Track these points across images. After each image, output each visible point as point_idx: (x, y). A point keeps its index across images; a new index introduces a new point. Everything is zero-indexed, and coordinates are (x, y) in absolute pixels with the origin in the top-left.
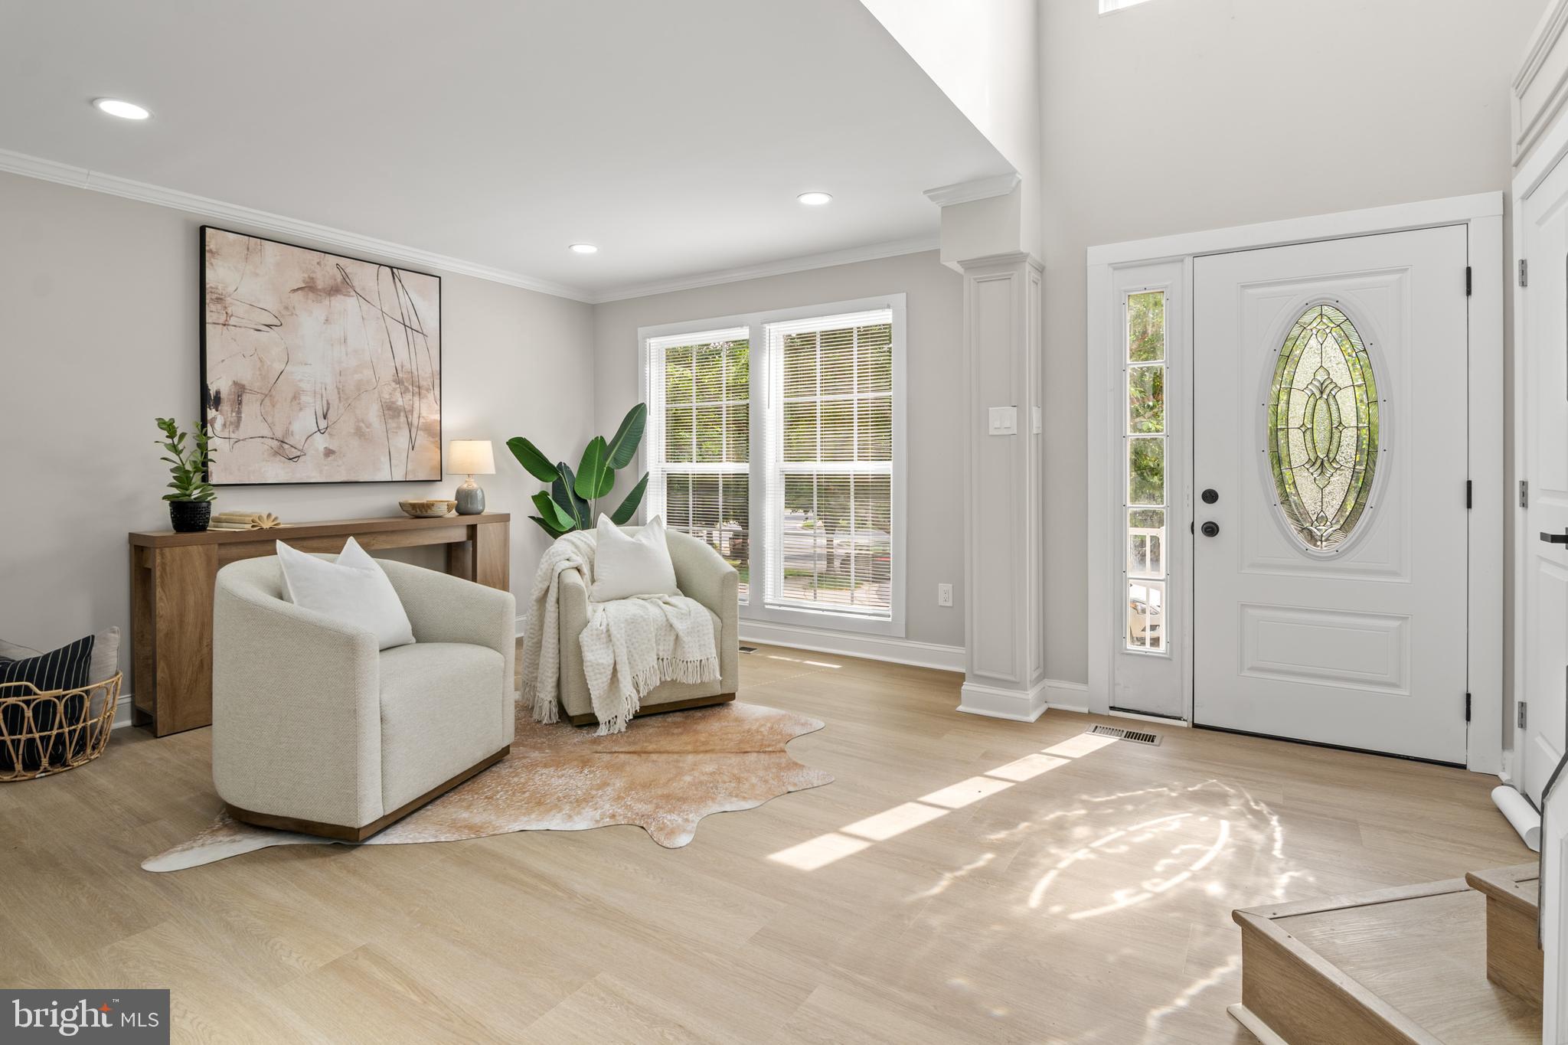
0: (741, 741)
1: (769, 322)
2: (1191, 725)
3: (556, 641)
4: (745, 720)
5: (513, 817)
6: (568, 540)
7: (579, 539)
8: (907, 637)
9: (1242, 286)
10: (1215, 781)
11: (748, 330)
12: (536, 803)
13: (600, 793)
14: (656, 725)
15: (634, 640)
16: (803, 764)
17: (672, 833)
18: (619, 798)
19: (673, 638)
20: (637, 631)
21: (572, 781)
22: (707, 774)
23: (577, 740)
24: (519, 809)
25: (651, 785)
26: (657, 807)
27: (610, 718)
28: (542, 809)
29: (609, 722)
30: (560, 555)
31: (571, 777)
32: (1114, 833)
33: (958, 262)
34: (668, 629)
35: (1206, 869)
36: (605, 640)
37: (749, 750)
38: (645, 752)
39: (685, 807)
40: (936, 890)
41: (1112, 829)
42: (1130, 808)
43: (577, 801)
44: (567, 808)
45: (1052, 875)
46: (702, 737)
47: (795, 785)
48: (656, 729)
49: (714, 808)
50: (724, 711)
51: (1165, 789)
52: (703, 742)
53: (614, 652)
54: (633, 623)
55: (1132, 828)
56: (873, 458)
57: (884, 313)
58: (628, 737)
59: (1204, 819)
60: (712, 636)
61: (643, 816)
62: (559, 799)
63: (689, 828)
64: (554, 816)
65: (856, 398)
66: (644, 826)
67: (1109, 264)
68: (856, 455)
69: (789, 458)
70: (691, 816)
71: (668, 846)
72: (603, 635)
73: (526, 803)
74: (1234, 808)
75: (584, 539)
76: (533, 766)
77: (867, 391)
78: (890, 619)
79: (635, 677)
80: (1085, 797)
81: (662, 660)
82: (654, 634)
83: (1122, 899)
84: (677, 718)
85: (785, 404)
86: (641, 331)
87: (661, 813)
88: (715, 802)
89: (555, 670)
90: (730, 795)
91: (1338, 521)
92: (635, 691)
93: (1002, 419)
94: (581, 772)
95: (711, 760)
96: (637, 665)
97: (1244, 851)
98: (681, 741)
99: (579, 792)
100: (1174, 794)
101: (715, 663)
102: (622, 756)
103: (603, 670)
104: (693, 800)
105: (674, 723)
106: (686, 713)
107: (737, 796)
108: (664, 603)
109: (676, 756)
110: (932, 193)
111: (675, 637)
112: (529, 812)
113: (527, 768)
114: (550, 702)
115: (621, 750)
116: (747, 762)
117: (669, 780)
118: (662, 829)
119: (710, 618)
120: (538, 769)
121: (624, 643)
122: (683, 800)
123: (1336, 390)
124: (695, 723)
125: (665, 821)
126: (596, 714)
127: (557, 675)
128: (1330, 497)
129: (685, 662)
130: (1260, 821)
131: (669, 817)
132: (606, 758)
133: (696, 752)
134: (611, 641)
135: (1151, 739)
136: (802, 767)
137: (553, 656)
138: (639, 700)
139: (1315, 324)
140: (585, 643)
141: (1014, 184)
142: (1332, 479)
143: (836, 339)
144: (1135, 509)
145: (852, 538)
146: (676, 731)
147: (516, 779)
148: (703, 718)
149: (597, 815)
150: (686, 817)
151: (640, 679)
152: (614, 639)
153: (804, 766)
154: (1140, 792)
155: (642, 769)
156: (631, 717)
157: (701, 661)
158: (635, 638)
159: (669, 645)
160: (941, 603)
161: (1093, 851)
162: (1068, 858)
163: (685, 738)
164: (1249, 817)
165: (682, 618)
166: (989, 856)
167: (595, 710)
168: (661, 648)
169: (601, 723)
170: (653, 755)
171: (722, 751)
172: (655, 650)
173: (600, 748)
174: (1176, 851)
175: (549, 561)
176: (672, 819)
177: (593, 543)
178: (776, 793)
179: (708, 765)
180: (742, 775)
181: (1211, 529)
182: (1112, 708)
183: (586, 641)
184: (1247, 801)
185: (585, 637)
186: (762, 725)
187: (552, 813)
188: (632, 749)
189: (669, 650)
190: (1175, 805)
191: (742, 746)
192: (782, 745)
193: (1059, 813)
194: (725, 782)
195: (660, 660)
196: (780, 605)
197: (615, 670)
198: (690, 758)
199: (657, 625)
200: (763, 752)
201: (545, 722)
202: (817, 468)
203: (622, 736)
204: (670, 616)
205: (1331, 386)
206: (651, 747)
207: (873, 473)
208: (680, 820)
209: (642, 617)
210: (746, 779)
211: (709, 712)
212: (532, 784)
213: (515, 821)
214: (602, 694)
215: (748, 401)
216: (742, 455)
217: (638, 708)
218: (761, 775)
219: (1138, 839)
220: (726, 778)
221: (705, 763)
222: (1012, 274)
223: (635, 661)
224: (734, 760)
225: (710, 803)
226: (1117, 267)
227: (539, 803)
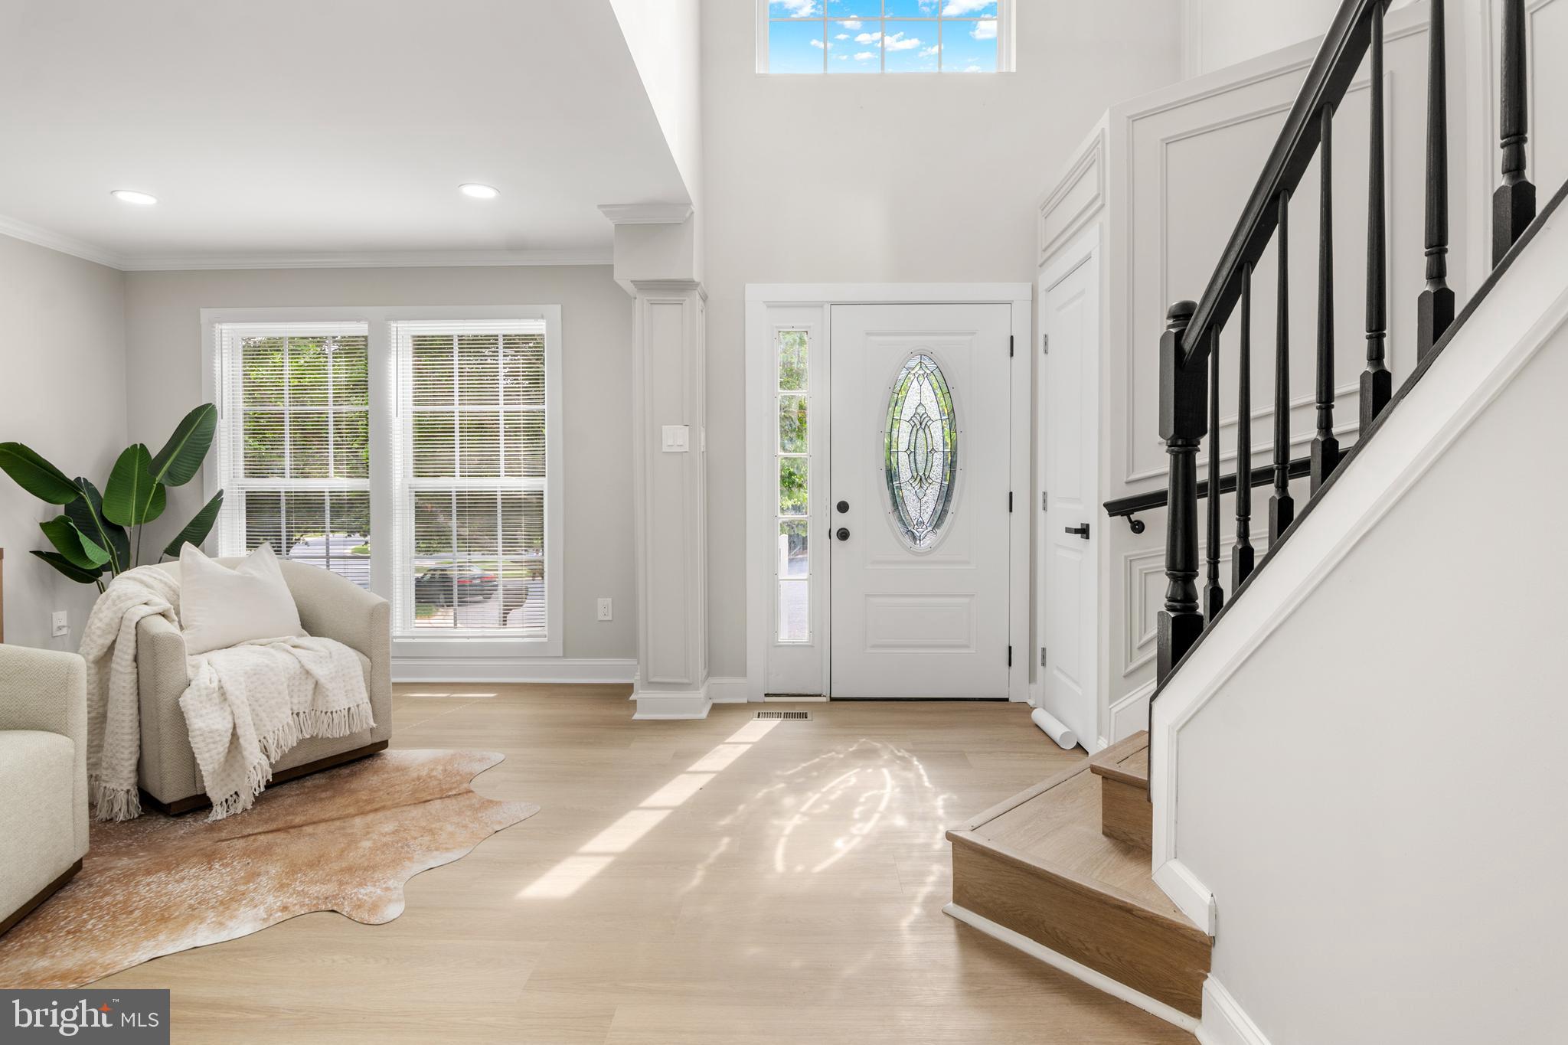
0: (415, 791)
1: (396, 319)
2: (829, 700)
3: (135, 711)
4: (409, 768)
5: (129, 947)
6: (135, 579)
7: (150, 576)
8: (565, 656)
9: (867, 334)
10: (864, 740)
11: (367, 326)
12: (157, 921)
13: (252, 886)
14: (293, 793)
15: (259, 695)
16: (498, 800)
17: (374, 908)
18: (282, 886)
19: (311, 686)
20: (263, 684)
21: (201, 882)
22: (389, 834)
23: (182, 832)
24: (133, 934)
25: (319, 861)
26: (341, 883)
27: (228, 796)
28: (170, 925)
29: (227, 801)
30: (131, 599)
31: (197, 878)
32: (813, 797)
33: (632, 281)
34: (303, 678)
35: (889, 808)
36: (217, 701)
37: (429, 798)
38: (294, 827)
39: (378, 875)
40: (696, 882)
41: (810, 794)
42: (815, 774)
43: (222, 903)
44: (211, 915)
45: (783, 841)
46: (363, 795)
47: (500, 823)
48: (296, 798)
49: (417, 868)
50: (377, 763)
51: (833, 753)
52: (366, 800)
53: (232, 713)
54: (255, 674)
55: (824, 790)
56: (526, 474)
57: (538, 323)
58: (259, 814)
59: (870, 770)
60: (362, 678)
61: (327, 898)
62: (191, 907)
63: (395, 897)
64: (196, 929)
65: (503, 410)
66: (335, 908)
67: (764, 302)
68: (502, 470)
69: (419, 474)
70: (391, 883)
71: (377, 922)
72: (215, 695)
73: (141, 925)
74: (886, 757)
75: (159, 577)
76: (128, 877)
77: (519, 404)
78: (545, 640)
79: (263, 740)
80: (779, 773)
81: (298, 714)
82: (285, 685)
83: (841, 847)
84: (319, 780)
85: (413, 413)
86: (205, 314)
87: (349, 890)
88: (414, 862)
89: (134, 748)
90: (429, 849)
91: (930, 525)
92: (265, 758)
93: (676, 437)
94: (210, 869)
95: (386, 818)
96: (265, 726)
97: (907, 788)
98: (334, 806)
99: (220, 893)
100: (841, 756)
101: (367, 708)
102: (262, 838)
103: (218, 739)
104: (385, 865)
105: (317, 787)
106: (327, 774)
107: (437, 849)
108: (294, 647)
109: (338, 823)
110: (608, 209)
111: (313, 686)
112: (152, 935)
113: (118, 880)
114: (128, 791)
115: (256, 831)
116: (434, 812)
117: (343, 851)
118: (360, 906)
119: (357, 658)
120: (138, 878)
121: (246, 700)
122: (373, 868)
123: (930, 422)
124: (346, 782)
125: (361, 896)
126: (209, 794)
127: (138, 755)
128: (926, 506)
129: (329, 713)
130: (906, 764)
131: (362, 891)
132: (240, 844)
133: (363, 813)
134: (225, 700)
135: (805, 716)
136: (499, 803)
137: (130, 731)
138: (270, 767)
139: (916, 370)
140: (190, 707)
141: (688, 215)
142: (927, 491)
143: (475, 345)
144: (784, 520)
145: (500, 559)
146: (323, 795)
147: (108, 899)
148: (353, 774)
149: (261, 912)
150: (384, 886)
151: (270, 741)
152: (231, 698)
153: (500, 802)
154: (817, 760)
155: (301, 847)
156: (262, 789)
157: (349, 709)
158: (260, 692)
159: (306, 696)
160: (601, 617)
161: (804, 814)
162: (790, 824)
163: (340, 801)
164: (898, 762)
165: (321, 662)
166: (726, 840)
167: (207, 789)
168: (295, 701)
169: (214, 805)
170: (304, 828)
171: (397, 806)
172: (289, 703)
173: (224, 835)
174: (862, 800)
175: (114, 608)
176: (367, 892)
177: (174, 582)
178: (483, 836)
179: (385, 825)
180: (434, 826)
181: (844, 535)
182: (767, 695)
183: (192, 705)
184: (892, 751)
185: (188, 700)
186: (432, 770)
187: (192, 925)
188: (274, 826)
189: (306, 702)
190: (844, 765)
191: (417, 795)
192: (465, 785)
193: (765, 791)
194: (415, 838)
195: (295, 715)
196: (414, 638)
197: (235, 736)
198: (358, 821)
199: (288, 673)
200: (447, 797)
201: (121, 817)
202: (455, 483)
203: (249, 814)
204: (305, 661)
205: (926, 420)
206: (298, 820)
207: (525, 490)
208: (379, 891)
209: (267, 666)
210: (441, 829)
211: (357, 767)
212: (138, 899)
213: (134, 950)
214: (217, 767)
215: (367, 408)
216: (360, 468)
217: (270, 778)
218: (456, 822)
219: (833, 797)
220: (413, 833)
221: (380, 823)
222: (685, 300)
223: (261, 720)
224: (415, 812)
225: (407, 863)
226: (771, 305)
227: (163, 920)
